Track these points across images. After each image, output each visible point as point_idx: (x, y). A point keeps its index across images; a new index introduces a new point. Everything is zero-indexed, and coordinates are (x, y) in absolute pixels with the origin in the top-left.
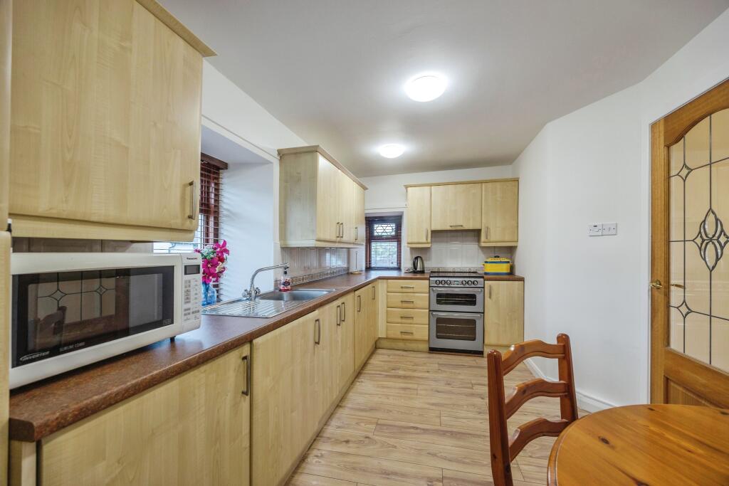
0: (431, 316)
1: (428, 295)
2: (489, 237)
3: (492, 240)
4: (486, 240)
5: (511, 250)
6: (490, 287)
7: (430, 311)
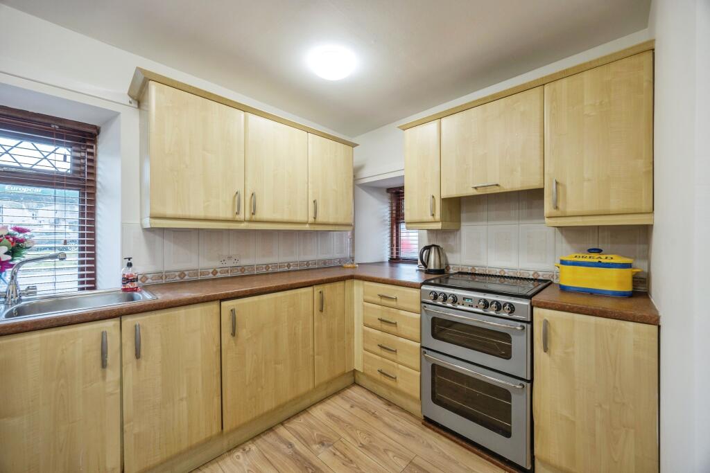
0: (423, 359)
1: (419, 315)
2: (560, 205)
3: (570, 209)
4: (555, 212)
5: (643, 233)
6: (546, 323)
7: (422, 347)
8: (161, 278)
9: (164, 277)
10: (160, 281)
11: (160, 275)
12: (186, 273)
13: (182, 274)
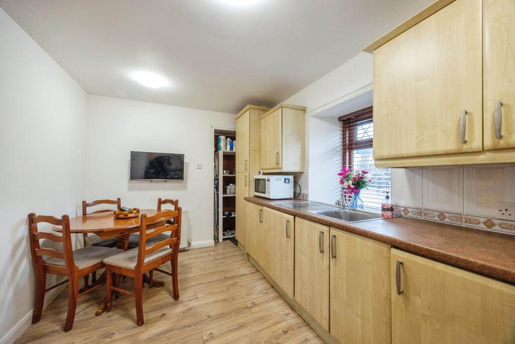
8: (420, 214)
9: (423, 214)
10: (419, 217)
11: (420, 211)
12: (446, 215)
13: (442, 215)
